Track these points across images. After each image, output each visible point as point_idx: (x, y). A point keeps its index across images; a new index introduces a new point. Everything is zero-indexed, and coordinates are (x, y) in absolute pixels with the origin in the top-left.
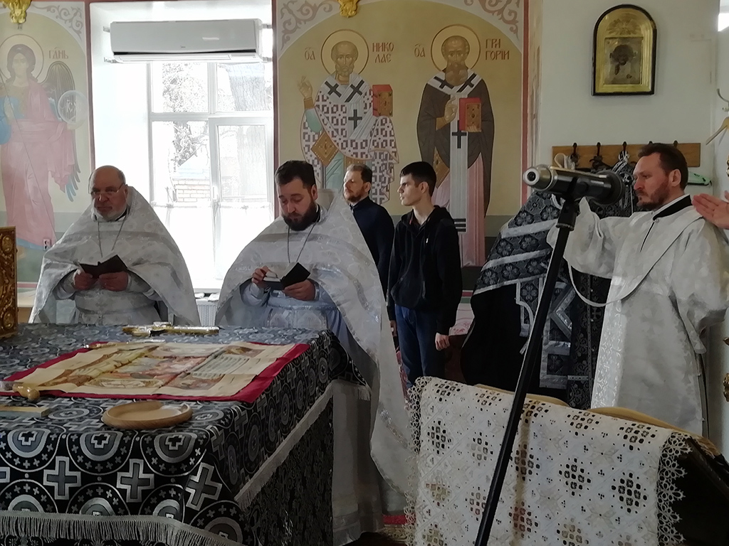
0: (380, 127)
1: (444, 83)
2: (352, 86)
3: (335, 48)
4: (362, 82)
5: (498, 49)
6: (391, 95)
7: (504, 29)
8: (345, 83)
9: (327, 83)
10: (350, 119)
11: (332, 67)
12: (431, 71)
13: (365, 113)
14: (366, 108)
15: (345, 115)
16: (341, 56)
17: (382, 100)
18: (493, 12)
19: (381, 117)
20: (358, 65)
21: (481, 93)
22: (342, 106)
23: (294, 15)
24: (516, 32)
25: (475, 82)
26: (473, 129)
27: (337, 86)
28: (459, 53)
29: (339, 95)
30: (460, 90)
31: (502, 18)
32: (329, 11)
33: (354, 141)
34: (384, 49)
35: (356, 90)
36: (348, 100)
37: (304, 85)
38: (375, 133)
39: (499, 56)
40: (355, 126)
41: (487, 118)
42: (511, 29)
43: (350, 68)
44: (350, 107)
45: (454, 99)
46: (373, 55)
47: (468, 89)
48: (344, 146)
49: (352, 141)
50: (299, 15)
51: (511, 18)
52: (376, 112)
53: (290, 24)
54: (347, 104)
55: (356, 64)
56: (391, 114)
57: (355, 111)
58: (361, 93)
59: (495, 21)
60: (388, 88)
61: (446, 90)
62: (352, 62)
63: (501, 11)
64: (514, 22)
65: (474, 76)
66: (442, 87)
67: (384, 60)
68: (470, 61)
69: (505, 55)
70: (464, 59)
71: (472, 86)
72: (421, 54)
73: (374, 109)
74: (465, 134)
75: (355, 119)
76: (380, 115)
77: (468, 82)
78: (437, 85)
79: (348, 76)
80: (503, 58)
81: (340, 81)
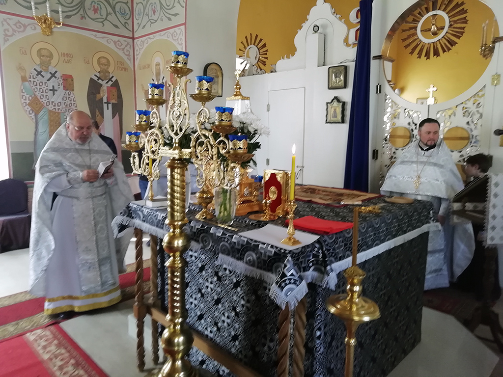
0: (68, 96)
1: (99, 78)
2: (50, 73)
3: (39, 51)
4: (56, 72)
5: (122, 66)
6: (73, 80)
7: (125, 58)
8: (47, 70)
9: (35, 69)
10: (50, 90)
11: (38, 61)
12: (93, 72)
13: (59, 88)
14: (59, 86)
15: (47, 88)
16: (43, 56)
17: (68, 82)
18: (120, 49)
19: (68, 91)
20: (54, 62)
21: (116, 85)
22: (45, 83)
23: (11, 27)
24: (130, 60)
25: (113, 80)
26: (114, 101)
27: (41, 71)
28: (105, 65)
29: (43, 77)
30: (107, 83)
31: (124, 52)
32: (33, 30)
33: (53, 102)
34: (68, 57)
35: (53, 75)
36: (48, 80)
37: (20, 68)
38: (65, 99)
39: (123, 69)
40: (54, 94)
41: (120, 97)
42: (128, 58)
43: (49, 63)
44: (51, 84)
45: (104, 86)
46: (62, 59)
47: (110, 83)
48: (48, 104)
49: (52, 102)
50: (14, 27)
51: (127, 53)
52: (65, 88)
53: (8, 31)
54: (47, 82)
55: (52, 61)
56: (73, 90)
57: (53, 86)
58: (56, 78)
59: (120, 53)
60: (71, 77)
61: (100, 81)
62: (50, 60)
63: (123, 49)
64: (128, 55)
65: (113, 77)
66: (98, 80)
67: (68, 62)
68: (111, 70)
69: (126, 69)
70: (108, 68)
71: (112, 81)
72: (87, 63)
73: (64, 87)
74: (110, 103)
75: (54, 90)
76: (67, 90)
77: (110, 80)
78: (96, 79)
79: (48, 67)
80: (125, 71)
81: (43, 69)
